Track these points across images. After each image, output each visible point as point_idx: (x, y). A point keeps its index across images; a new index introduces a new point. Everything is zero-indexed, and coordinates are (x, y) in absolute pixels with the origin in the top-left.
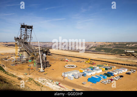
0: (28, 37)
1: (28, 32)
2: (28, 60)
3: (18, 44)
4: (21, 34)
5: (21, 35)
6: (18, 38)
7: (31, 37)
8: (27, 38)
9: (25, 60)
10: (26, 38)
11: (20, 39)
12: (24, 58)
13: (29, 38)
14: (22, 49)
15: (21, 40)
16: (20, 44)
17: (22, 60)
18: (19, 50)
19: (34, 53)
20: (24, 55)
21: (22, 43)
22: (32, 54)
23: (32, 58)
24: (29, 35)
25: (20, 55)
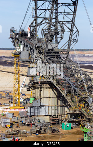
0: (63, 31)
1: (61, 9)
2: (58, 123)
3: (25, 56)
4: (37, 17)
5: (35, 20)
6: (23, 35)
7: (71, 30)
8: (57, 34)
9: (48, 120)
10: (53, 35)
11: (33, 35)
12: (43, 111)
13: (67, 35)
14: (38, 78)
15: (34, 42)
16: (32, 56)
17: (35, 119)
18: (26, 81)
19: (83, 95)
20: (45, 102)
21: (40, 53)
22: (77, 99)
23: (77, 116)
24: (66, 19)
25: (31, 100)
